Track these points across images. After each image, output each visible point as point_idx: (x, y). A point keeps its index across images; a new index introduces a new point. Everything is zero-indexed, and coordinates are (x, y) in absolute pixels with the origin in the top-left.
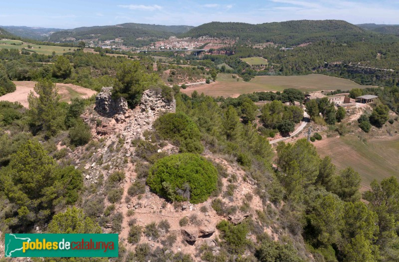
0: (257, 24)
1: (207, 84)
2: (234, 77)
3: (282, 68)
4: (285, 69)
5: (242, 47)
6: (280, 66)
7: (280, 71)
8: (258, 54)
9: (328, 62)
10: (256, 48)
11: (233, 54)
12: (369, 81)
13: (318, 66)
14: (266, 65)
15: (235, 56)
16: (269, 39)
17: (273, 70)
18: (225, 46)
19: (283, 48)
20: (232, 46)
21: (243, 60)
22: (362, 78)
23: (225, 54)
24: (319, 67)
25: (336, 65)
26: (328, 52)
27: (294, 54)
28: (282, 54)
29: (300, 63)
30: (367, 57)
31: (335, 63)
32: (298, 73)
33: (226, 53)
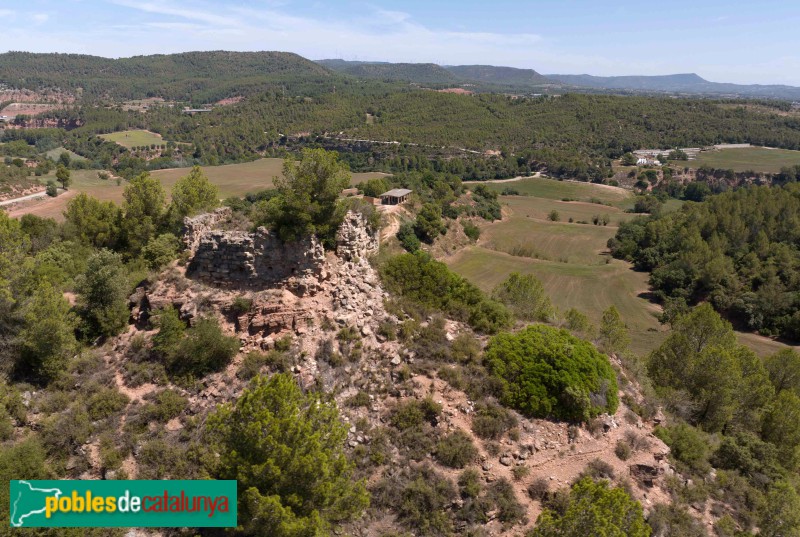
0: (120, 59)
1: (52, 198)
2: (104, 177)
3: (198, 150)
4: (203, 153)
5: (98, 109)
6: (193, 147)
7: (195, 156)
8: (136, 122)
9: (287, 133)
10: (130, 111)
11: (77, 126)
12: (363, 165)
13: (268, 142)
14: (163, 147)
15: (85, 129)
16: (152, 90)
17: (179, 156)
18: (53, 107)
19: (188, 109)
20: (72, 107)
21: (108, 137)
22: (351, 160)
23: (58, 126)
24: (271, 144)
25: (301, 139)
26: (281, 114)
27: (214, 120)
28: (190, 122)
29: (232, 139)
30: (351, 121)
31: (300, 136)
32: (234, 159)
33: (60, 124)
